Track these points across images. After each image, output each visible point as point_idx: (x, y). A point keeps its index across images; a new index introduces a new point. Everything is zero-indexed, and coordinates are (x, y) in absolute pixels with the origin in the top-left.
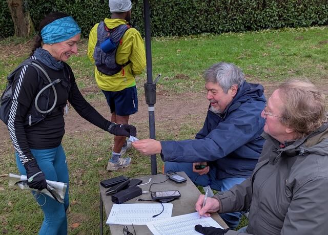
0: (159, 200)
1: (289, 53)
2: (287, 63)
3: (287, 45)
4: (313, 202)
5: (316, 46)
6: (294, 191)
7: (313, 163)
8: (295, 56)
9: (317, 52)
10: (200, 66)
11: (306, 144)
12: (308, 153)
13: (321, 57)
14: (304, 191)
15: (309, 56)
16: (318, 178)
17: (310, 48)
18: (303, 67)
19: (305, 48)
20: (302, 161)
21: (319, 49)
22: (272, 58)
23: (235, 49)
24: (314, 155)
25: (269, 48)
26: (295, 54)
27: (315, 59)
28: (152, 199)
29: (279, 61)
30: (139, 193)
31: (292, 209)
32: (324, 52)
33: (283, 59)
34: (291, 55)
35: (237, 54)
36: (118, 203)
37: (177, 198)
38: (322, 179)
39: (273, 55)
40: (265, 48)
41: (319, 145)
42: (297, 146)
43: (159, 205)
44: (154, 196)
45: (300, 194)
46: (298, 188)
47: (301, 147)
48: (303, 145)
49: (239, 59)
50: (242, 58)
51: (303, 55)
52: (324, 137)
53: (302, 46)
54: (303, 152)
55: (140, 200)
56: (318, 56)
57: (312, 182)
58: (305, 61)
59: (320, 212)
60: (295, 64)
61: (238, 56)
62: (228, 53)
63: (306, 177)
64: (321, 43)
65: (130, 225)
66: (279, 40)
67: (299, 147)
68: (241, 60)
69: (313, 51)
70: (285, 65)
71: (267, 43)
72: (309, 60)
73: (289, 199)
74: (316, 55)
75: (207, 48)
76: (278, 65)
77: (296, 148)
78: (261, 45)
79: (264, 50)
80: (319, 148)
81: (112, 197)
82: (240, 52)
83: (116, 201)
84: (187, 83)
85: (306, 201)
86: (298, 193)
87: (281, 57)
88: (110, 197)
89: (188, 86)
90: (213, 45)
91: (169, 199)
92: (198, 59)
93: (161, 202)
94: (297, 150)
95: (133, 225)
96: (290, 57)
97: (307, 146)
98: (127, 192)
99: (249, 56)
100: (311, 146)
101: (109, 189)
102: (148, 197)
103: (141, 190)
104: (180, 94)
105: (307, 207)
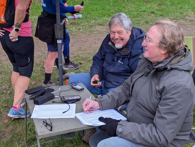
0: (66, 102)
1: (141, 10)
2: (140, 17)
3: (139, 5)
4: (176, 101)
5: (157, 6)
6: (163, 94)
7: (175, 75)
8: (144, 12)
9: (158, 10)
10: (86, 17)
11: (171, 63)
12: (172, 69)
13: (160, 13)
14: (171, 94)
15: (153, 13)
16: (179, 85)
17: (153, 7)
18: (150, 19)
19: (150, 8)
20: (168, 74)
21: (158, 8)
22: (131, 13)
23: (108, 7)
24: (176, 70)
25: (129, 7)
26: (144, 11)
27: (156, 14)
28: (62, 102)
29: (135, 15)
30: (53, 97)
31: (161, 106)
32: (162, 10)
33: (138, 14)
34: (142, 12)
35: (109, 10)
36: (38, 105)
37: (78, 100)
38: (181, 86)
39: (131, 11)
40: (126, 7)
41: (179, 64)
42: (165, 64)
43: (67, 105)
44: (63, 99)
45: (168, 96)
46: (166, 92)
47: (167, 65)
48: (169, 64)
49: (111, 13)
50: (112, 13)
51: (149, 12)
52: (181, 59)
53: (148, 6)
54: (169, 68)
55: (53, 102)
56: (158, 12)
57: (176, 88)
58: (150, 15)
59: (180, 107)
60: (145, 17)
61: (109, 12)
62: (103, 9)
63: (171, 85)
64: (159, 5)
65: (48, 119)
66: (134, 2)
67: (166, 65)
68: (111, 14)
69: (156, 9)
70: (139, 18)
71: (127, 4)
72: (153, 15)
73: (159, 99)
74: (157, 12)
75: (90, 6)
76: (134, 17)
77: (165, 66)
78: (124, 5)
79: (125, 8)
80: (179, 66)
81: (34, 100)
82: (111, 9)
83: (37, 103)
84: (78, 28)
85: (172, 100)
86: (167, 95)
87: (136, 13)
88: (33, 101)
89: (79, 30)
90: (94, 4)
91: (73, 101)
92: (84, 13)
93: (68, 103)
94: (165, 67)
95: (49, 119)
96: (142, 13)
97: (171, 65)
98: (44, 97)
99: (117, 11)
100: (174, 64)
101: (31, 95)
102: (59, 100)
103: (53, 95)
104: (74, 35)
105: (172, 104)
